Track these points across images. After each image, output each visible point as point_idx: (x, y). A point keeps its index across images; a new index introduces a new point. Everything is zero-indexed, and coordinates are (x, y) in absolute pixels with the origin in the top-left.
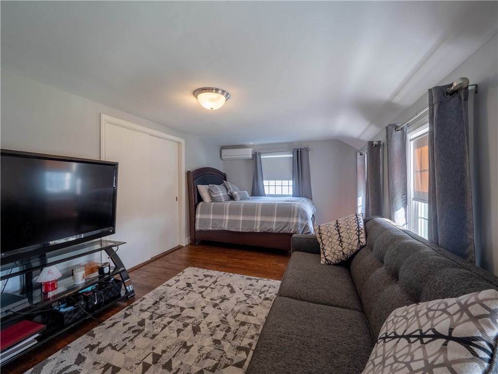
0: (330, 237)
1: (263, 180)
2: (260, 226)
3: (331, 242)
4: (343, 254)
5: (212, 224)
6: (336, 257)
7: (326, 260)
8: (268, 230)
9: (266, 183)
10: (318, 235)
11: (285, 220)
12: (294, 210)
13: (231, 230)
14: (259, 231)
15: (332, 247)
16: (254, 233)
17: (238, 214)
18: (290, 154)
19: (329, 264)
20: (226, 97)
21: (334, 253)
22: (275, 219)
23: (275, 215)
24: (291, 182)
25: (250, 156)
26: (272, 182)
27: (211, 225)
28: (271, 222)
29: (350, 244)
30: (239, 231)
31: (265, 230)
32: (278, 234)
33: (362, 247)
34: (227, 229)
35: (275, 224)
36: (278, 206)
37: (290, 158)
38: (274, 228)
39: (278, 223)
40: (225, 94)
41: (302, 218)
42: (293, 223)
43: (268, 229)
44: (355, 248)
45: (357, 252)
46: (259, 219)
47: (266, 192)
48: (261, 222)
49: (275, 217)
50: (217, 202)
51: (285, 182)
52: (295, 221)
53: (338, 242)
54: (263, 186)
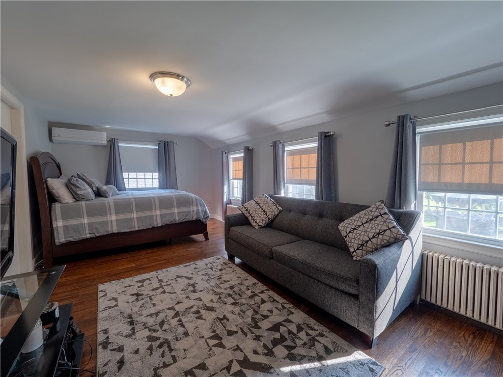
0: (256, 211)
1: (122, 172)
2: (161, 220)
3: (258, 214)
4: (269, 219)
5: (89, 230)
6: (264, 222)
7: (259, 225)
8: (171, 222)
9: (125, 175)
10: (245, 212)
11: (186, 209)
12: (192, 200)
13: (123, 231)
14: (161, 225)
15: (260, 217)
16: (154, 228)
17: (131, 211)
18: (155, 145)
19: (261, 228)
20: (186, 83)
21: (263, 220)
22: (176, 210)
23: (176, 206)
24: (156, 175)
25: (105, 142)
26: (133, 175)
27: (87, 232)
28: (173, 214)
29: (272, 212)
30: (134, 229)
31: (168, 222)
32: (182, 223)
33: (281, 212)
34: (116, 232)
35: (177, 215)
36: (176, 198)
37: (154, 149)
38: (177, 219)
39: (179, 213)
40: (185, 79)
41: (201, 205)
42: (193, 211)
43: (171, 220)
44: (276, 213)
45: (278, 215)
46: (158, 212)
47: (127, 187)
48: (161, 215)
49: (176, 208)
50: (88, 200)
51: (149, 175)
52: (195, 208)
53: (263, 213)
54: (123, 179)
